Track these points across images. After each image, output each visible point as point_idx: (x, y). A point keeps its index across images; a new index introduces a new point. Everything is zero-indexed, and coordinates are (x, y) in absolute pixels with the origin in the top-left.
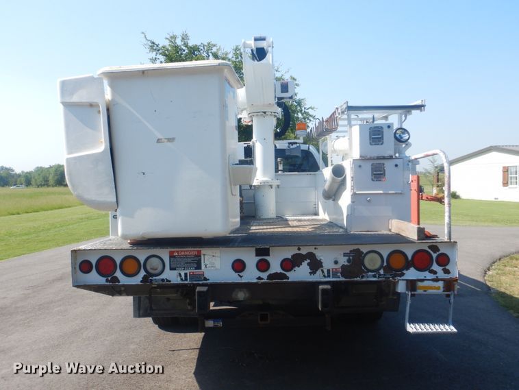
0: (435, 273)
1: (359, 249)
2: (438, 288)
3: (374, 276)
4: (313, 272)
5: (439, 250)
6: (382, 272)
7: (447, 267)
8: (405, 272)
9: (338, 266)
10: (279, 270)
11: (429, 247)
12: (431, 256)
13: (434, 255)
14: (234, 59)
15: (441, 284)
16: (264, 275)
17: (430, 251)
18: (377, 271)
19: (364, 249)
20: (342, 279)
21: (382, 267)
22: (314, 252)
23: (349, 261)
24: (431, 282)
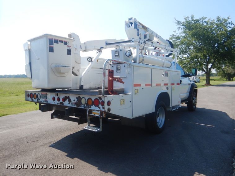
0: (100, 108)
1: (80, 96)
2: (98, 114)
3: (83, 107)
4: (69, 103)
5: (101, 99)
6: (85, 105)
7: (104, 106)
8: (91, 106)
9: (75, 102)
10: (62, 102)
11: (99, 98)
12: (99, 101)
13: (100, 101)
14: (217, 22)
15: (99, 112)
16: (59, 102)
17: (99, 99)
18: (84, 105)
19: (81, 96)
20: (76, 107)
21: (85, 104)
22: (69, 96)
23: (77, 100)
24: (96, 111)
